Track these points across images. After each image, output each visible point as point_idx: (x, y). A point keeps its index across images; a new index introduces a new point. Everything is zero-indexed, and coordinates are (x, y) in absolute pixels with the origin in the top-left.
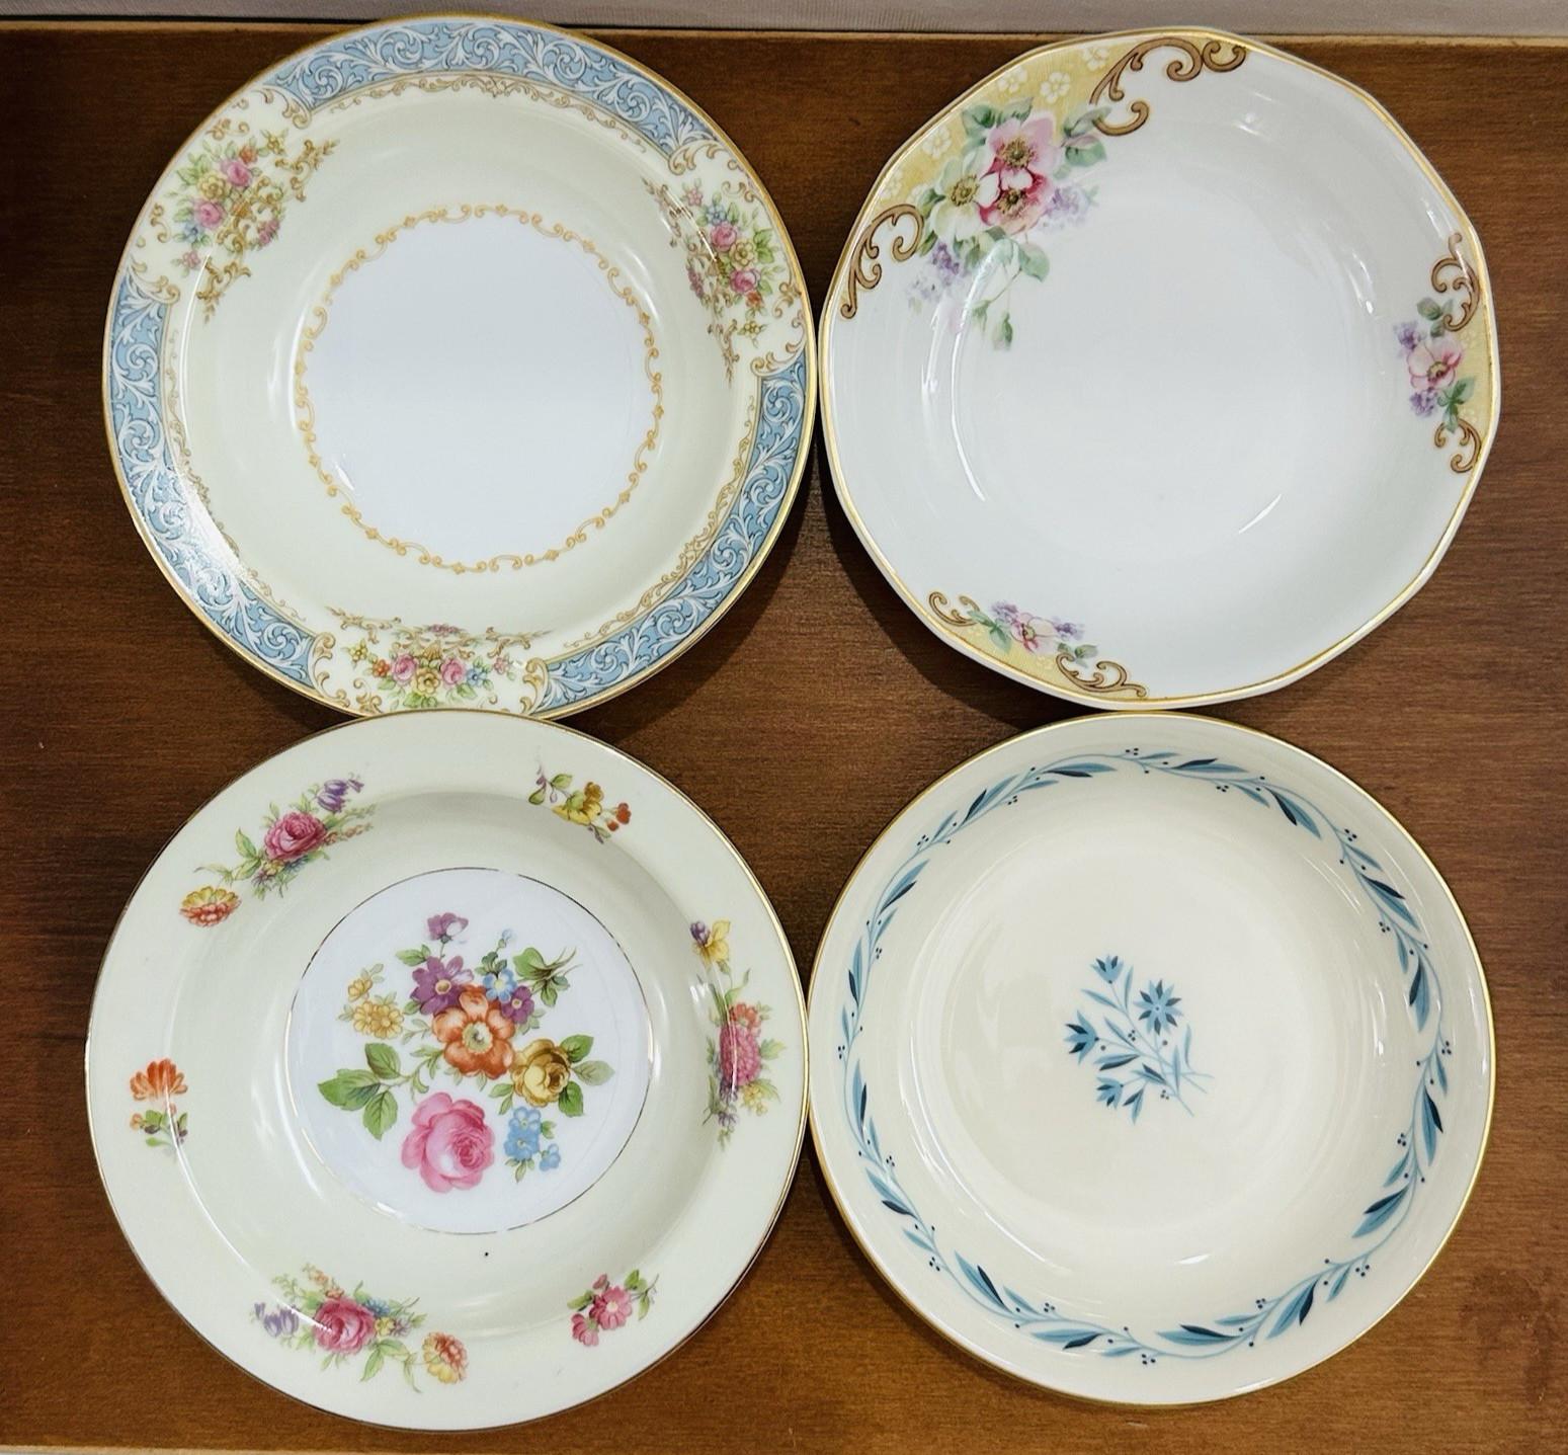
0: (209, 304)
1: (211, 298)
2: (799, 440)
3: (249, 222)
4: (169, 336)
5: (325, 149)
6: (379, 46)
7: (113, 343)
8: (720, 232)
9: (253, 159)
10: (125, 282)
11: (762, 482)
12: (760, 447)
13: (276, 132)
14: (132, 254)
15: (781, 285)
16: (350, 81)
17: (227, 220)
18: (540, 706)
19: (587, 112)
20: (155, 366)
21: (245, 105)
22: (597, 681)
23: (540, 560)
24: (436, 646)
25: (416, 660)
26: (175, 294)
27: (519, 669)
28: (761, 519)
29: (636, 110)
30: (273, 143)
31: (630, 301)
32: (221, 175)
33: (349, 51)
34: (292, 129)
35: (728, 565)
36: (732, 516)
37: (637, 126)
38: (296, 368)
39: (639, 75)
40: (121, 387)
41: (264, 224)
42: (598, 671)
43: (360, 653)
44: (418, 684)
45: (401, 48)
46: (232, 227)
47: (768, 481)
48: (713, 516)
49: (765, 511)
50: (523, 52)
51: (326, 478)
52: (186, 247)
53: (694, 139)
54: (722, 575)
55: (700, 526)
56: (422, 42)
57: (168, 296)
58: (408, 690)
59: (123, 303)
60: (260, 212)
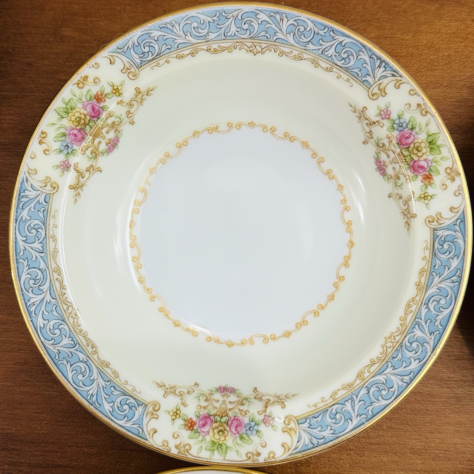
0: (77, 192)
1: (78, 187)
2: (462, 271)
3: (101, 139)
4: (52, 214)
5: (148, 92)
6: (181, 25)
7: (16, 220)
8: (403, 136)
9: (103, 100)
10: (23, 181)
11: (437, 298)
12: (434, 273)
13: (117, 83)
14: (27, 163)
15: (447, 168)
16: (163, 49)
17: (86, 139)
18: (295, 449)
19: (316, 64)
20: (43, 233)
21: (97, 66)
22: (332, 432)
23: (280, 337)
24: (224, 406)
25: (212, 417)
26: (55, 187)
27: (279, 422)
28: (438, 323)
29: (347, 60)
30: (116, 90)
31: (331, 177)
32: (83, 111)
33: (162, 29)
34: (128, 81)
35: (416, 353)
36: (417, 320)
37: (347, 70)
38: (130, 224)
39: (349, 37)
40: (22, 248)
41: (110, 140)
42: (333, 425)
43: (176, 414)
44: (214, 434)
45: (195, 26)
46: (90, 143)
47: (442, 297)
48: (403, 319)
49: (440, 317)
50: (274, 26)
51: (148, 290)
52: (62, 157)
53: (386, 77)
54: (412, 360)
55: (394, 325)
56: (209, 22)
57: (52, 189)
58: (208, 438)
59: (22, 194)
60: (107, 133)
